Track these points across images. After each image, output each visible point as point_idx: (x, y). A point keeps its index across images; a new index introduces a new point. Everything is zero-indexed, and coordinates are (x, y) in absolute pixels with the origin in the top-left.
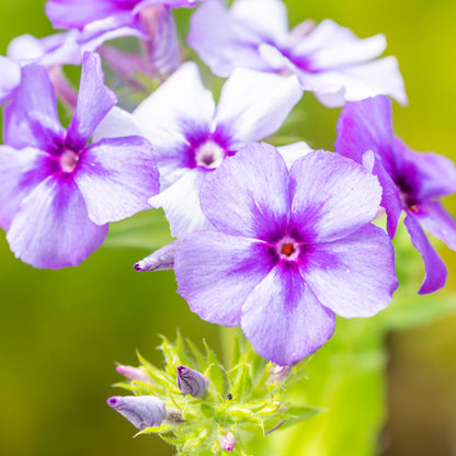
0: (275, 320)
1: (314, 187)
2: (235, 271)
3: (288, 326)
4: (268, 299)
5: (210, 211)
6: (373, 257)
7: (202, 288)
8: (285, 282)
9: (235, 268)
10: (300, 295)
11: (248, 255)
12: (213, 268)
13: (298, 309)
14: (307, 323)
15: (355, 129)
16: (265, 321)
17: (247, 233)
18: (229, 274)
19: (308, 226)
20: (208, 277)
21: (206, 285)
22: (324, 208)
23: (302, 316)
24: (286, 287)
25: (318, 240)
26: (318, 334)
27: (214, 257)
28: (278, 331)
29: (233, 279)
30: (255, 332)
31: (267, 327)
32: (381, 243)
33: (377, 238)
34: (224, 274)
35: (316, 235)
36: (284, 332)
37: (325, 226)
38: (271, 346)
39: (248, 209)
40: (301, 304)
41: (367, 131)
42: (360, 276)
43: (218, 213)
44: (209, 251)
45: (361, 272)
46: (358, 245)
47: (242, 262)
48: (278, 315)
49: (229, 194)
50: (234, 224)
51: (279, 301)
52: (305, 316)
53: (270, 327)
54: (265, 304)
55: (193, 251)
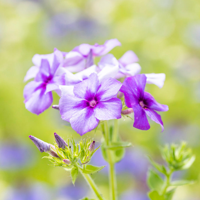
0: (81, 121)
1: (105, 87)
2: (75, 107)
3: (85, 123)
4: (81, 114)
5: (75, 91)
6: (115, 107)
7: (66, 111)
8: (88, 111)
9: (75, 106)
10: (91, 115)
11: (80, 103)
12: (70, 106)
13: (89, 119)
14: (90, 123)
15: (131, 81)
16: (78, 120)
17: (83, 98)
18: (74, 108)
19: (99, 96)
20: (68, 108)
21: (67, 111)
22: (105, 92)
23: (90, 121)
24: (88, 112)
25: (101, 100)
26: (92, 126)
27: (71, 102)
28: (81, 124)
29: (74, 109)
30: (73, 122)
31: (78, 122)
32: (118, 103)
33: (117, 102)
34: (73, 108)
35: (101, 99)
36: (83, 124)
37: (103, 96)
38: (78, 128)
39: (85, 91)
40: (91, 117)
41: (135, 82)
42: (109, 111)
43: (77, 92)
44: (70, 100)
45: (110, 110)
46: (112, 103)
47: (78, 105)
48: (82, 119)
49: (82, 88)
50: (80, 95)
51: (84, 115)
52: (91, 121)
53: (79, 122)
54: (79, 116)
55: (65, 100)
